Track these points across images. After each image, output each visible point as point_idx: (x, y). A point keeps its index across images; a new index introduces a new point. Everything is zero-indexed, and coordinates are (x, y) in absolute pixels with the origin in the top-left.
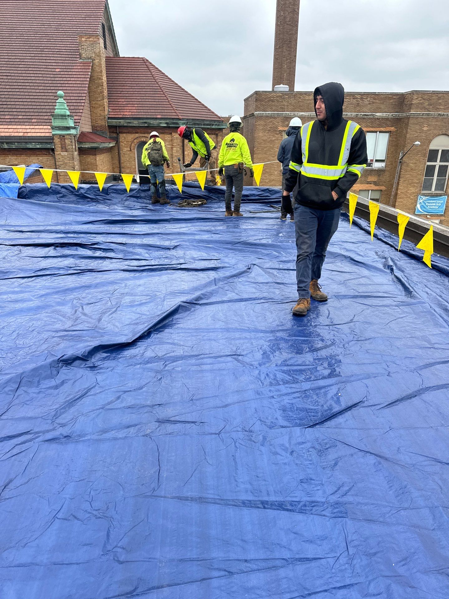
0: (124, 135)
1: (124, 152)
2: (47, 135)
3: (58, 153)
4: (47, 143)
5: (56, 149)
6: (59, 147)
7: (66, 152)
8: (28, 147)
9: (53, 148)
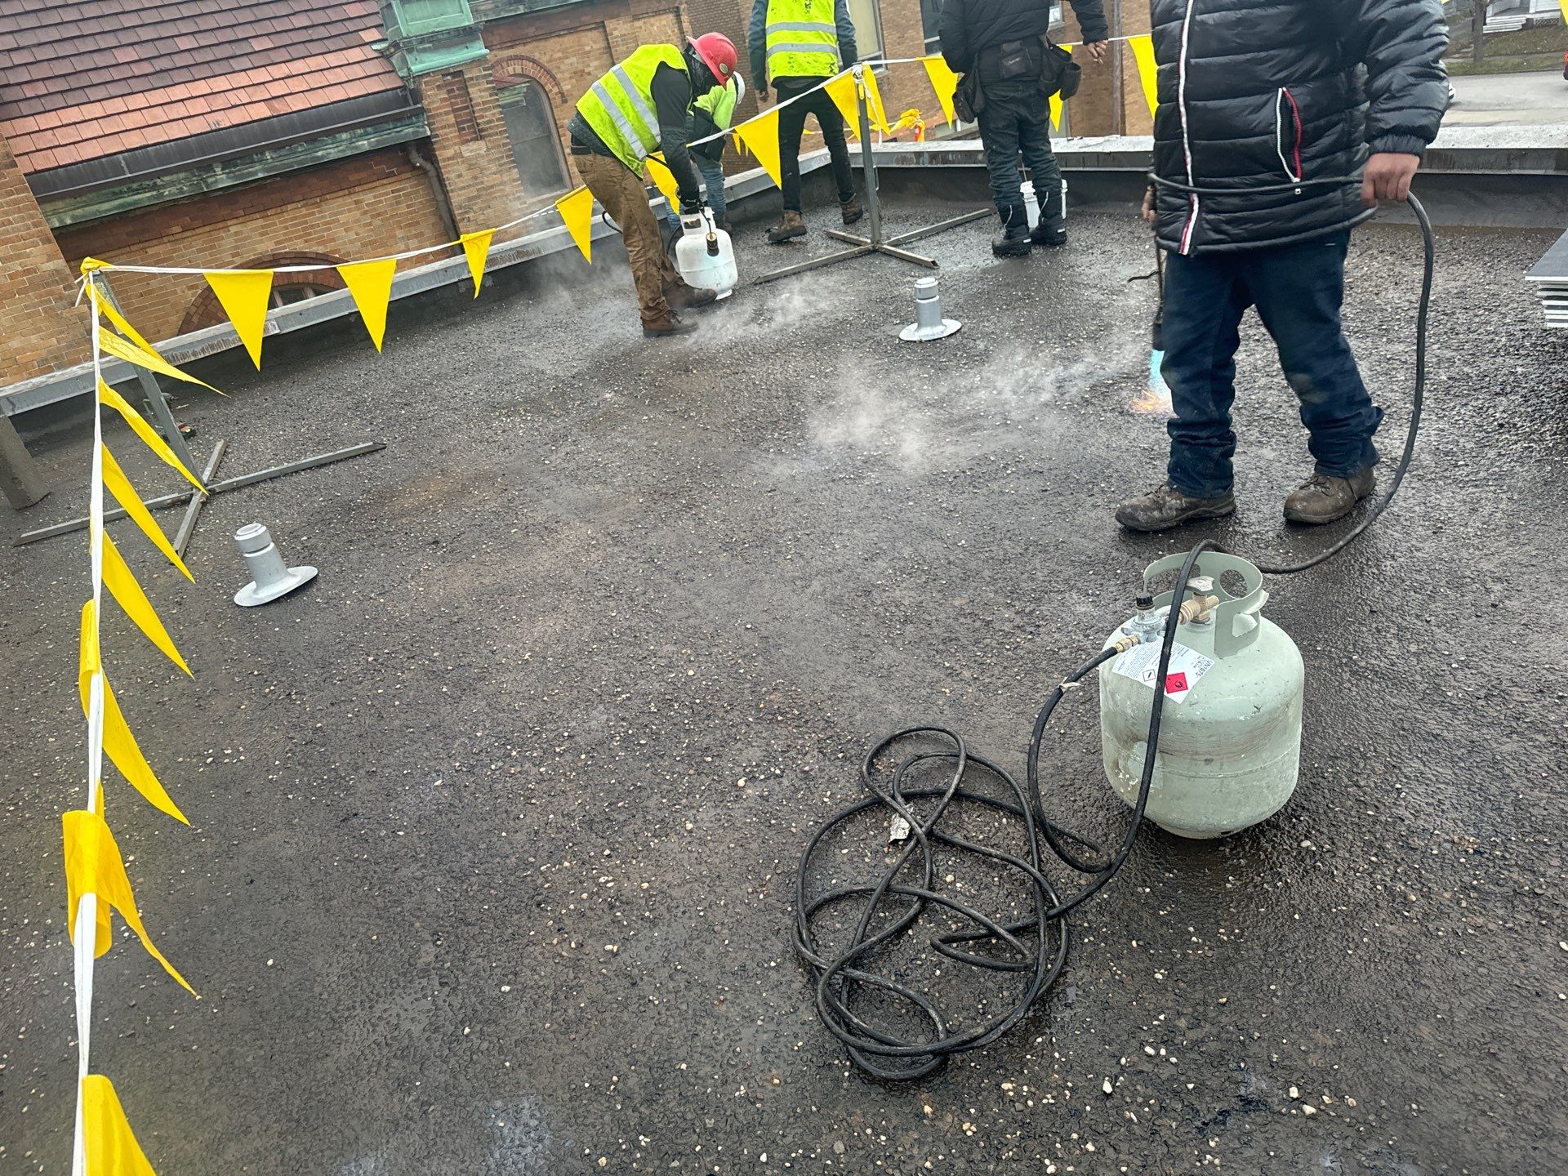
2: (374, 86)
3: (450, 153)
4: (399, 120)
5: (437, 136)
6: (450, 126)
7: (482, 138)
8: (323, 156)
9: (429, 133)
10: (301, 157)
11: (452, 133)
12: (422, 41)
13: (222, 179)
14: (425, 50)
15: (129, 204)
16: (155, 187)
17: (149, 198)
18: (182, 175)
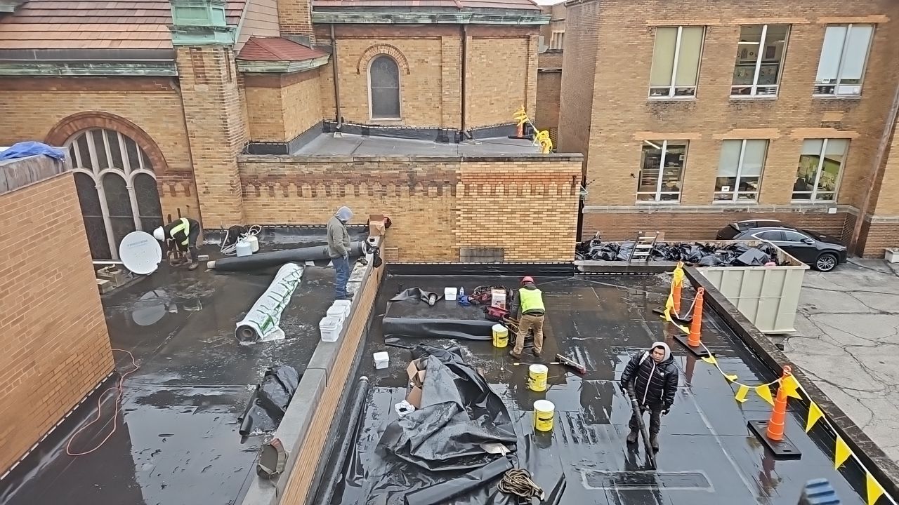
0: (346, 41)
1: (344, 77)
2: (164, 45)
3: (188, 86)
4: (161, 65)
5: (182, 77)
6: (189, 74)
7: (206, 83)
8: (119, 73)
9: (177, 75)
10: (107, 70)
11: (191, 77)
12: (180, 29)
13: (69, 72)
14: (182, 34)
15: (26, 73)
16: (37, 68)
17: (34, 72)
18: (49, 65)
